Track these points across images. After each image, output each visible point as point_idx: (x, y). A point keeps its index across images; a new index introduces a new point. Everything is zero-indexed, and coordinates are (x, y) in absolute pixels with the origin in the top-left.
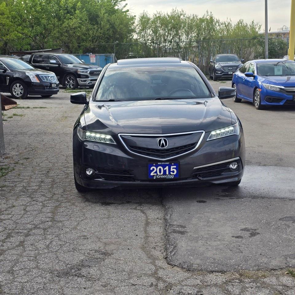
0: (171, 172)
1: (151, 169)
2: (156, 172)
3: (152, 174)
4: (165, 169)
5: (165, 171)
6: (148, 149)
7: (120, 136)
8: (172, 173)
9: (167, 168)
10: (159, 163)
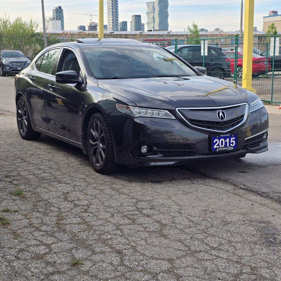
0: (231, 143)
1: (215, 142)
2: (218, 145)
3: (215, 147)
4: (226, 141)
5: (226, 143)
6: (208, 122)
7: (178, 110)
8: (231, 145)
9: (228, 140)
10: (221, 136)
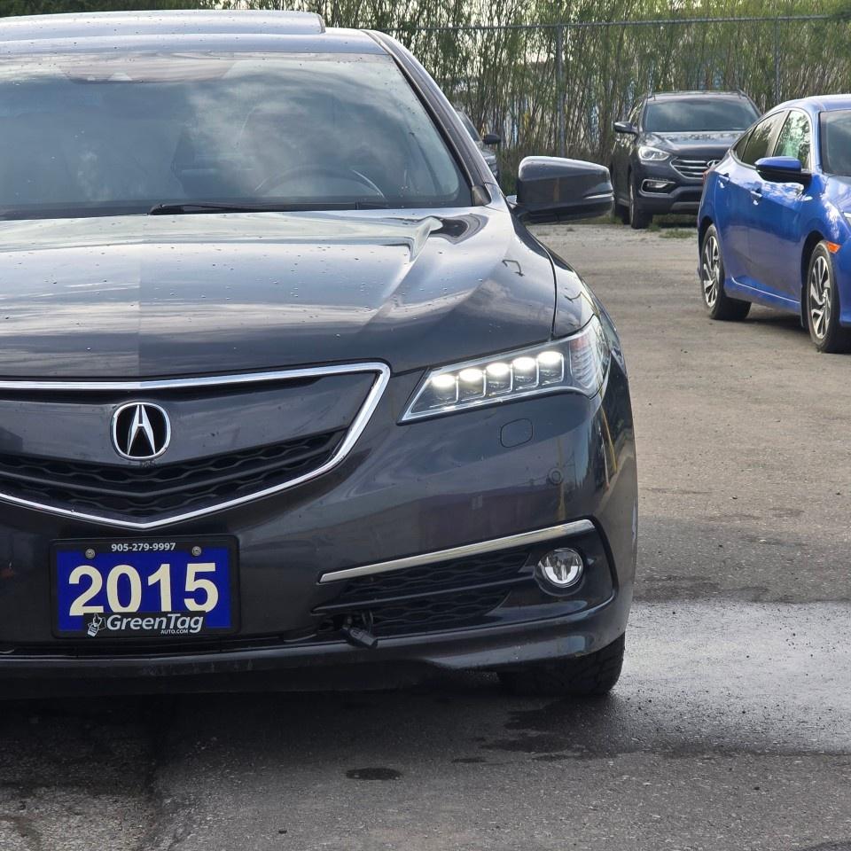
0: (190, 595)
1: (74, 578)
2: (101, 599)
3: (77, 608)
4: (152, 580)
5: (151, 593)
6: (60, 466)
8: (190, 604)
9: (163, 574)
10: (115, 547)
